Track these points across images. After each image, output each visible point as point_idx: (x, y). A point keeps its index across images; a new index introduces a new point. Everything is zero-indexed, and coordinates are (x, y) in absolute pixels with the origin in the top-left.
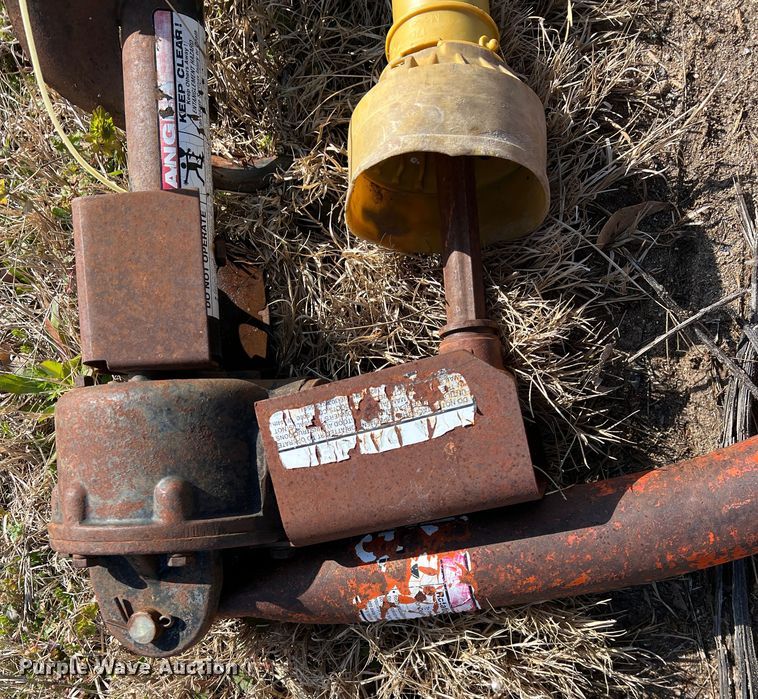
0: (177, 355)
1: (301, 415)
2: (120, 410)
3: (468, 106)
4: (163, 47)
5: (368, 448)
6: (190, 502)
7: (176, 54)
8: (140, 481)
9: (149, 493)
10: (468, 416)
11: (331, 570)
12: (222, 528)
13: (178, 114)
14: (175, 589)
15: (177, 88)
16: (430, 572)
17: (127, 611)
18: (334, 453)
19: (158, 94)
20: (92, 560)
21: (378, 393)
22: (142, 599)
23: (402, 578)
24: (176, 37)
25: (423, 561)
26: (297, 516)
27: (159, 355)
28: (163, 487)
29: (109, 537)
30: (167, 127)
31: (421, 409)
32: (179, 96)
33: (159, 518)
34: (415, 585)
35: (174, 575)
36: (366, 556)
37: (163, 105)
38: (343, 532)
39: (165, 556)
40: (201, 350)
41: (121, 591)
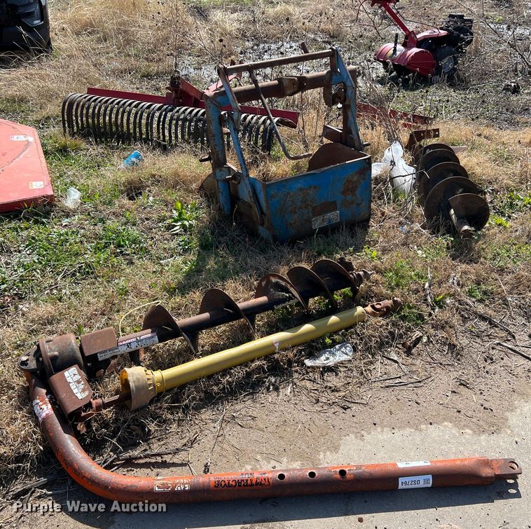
0: (85, 351)
1: (76, 372)
2: (71, 343)
3: (138, 379)
4: (150, 335)
5: (71, 385)
6: (54, 358)
7: (149, 338)
8: (56, 349)
9: (55, 351)
10: (80, 398)
11: (44, 391)
12: (49, 366)
13: (137, 341)
14: (34, 362)
15: (143, 340)
16: (47, 408)
17: (28, 355)
18: (69, 380)
19: (140, 337)
20: (38, 346)
21: (83, 383)
22: (31, 357)
23: (45, 403)
24: (152, 337)
25: (50, 406)
26: (55, 378)
27: (84, 348)
28: (56, 353)
29: (44, 347)
30: (134, 340)
31: (80, 390)
32: (141, 341)
33: (49, 354)
34: (44, 407)
35: (37, 360)
36: (49, 396)
37: (138, 338)
38: (53, 388)
39: (41, 357)
40: (87, 354)
41: (32, 353)
